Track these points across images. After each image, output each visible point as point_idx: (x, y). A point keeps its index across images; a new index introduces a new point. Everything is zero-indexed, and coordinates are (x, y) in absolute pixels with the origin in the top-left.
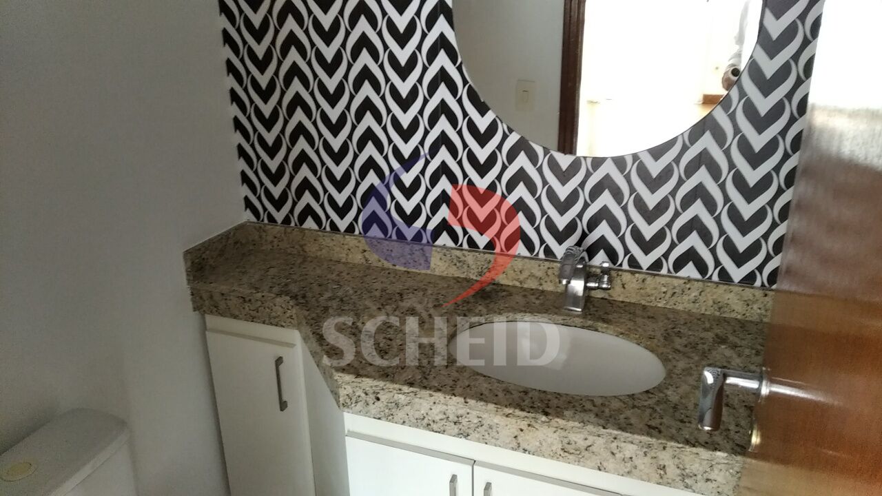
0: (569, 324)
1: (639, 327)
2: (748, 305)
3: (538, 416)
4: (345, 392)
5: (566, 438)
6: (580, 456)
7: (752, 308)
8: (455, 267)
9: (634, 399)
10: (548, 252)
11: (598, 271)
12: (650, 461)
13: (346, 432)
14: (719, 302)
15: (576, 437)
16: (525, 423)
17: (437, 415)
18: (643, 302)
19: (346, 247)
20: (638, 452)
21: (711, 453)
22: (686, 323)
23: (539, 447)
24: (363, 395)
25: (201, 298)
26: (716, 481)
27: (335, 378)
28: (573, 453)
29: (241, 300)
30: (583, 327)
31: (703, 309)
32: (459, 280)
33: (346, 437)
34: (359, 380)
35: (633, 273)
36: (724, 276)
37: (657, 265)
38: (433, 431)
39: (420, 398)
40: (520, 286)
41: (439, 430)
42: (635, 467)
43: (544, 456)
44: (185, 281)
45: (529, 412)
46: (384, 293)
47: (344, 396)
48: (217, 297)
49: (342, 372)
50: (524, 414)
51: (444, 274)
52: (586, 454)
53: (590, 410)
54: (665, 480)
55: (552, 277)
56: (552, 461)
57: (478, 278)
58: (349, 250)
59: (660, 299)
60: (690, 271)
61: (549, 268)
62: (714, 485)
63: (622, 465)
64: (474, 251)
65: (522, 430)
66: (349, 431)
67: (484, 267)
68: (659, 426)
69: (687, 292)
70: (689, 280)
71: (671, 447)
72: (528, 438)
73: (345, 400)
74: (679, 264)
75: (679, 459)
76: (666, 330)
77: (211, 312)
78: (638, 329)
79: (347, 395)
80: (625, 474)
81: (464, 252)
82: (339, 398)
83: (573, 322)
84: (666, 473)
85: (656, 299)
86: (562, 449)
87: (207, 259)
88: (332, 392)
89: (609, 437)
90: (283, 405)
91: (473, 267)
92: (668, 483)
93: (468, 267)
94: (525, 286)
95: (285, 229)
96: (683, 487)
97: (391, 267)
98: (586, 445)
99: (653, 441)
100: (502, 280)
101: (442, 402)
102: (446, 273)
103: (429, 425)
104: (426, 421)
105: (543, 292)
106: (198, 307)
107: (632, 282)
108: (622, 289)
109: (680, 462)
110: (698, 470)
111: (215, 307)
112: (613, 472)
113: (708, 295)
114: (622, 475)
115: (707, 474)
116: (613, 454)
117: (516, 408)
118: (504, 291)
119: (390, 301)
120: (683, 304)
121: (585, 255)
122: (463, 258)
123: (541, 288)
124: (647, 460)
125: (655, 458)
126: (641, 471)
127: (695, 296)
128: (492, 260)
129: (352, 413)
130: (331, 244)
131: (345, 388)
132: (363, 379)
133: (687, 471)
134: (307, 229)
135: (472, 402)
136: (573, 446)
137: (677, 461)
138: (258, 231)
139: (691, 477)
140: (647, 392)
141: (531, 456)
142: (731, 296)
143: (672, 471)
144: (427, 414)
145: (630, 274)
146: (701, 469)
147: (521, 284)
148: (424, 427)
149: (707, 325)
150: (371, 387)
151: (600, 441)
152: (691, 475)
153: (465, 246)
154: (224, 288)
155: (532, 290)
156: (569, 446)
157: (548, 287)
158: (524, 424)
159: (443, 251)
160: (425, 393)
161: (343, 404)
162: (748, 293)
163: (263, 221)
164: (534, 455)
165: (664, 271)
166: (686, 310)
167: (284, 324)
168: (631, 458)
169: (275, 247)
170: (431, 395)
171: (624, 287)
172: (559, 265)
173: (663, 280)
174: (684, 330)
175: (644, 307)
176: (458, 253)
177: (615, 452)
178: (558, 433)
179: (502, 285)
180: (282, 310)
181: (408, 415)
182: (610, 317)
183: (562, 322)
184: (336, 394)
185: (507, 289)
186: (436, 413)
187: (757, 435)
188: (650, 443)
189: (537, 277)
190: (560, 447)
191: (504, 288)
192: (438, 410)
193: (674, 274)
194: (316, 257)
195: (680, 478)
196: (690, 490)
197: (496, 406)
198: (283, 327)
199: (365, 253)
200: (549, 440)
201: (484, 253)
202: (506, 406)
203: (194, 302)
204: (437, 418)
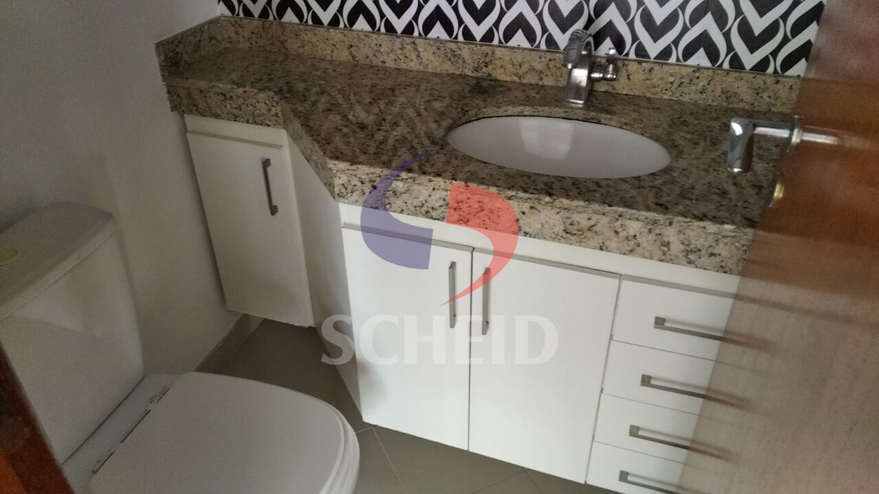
0: (570, 117)
1: (645, 117)
2: (758, 94)
3: (542, 197)
4: (340, 182)
5: (569, 218)
6: (583, 237)
7: (762, 97)
8: (449, 63)
9: (639, 181)
10: (551, 42)
11: (604, 61)
12: (655, 238)
13: (342, 224)
14: (728, 92)
15: (579, 217)
16: (528, 205)
17: (436, 201)
18: (648, 95)
19: (331, 42)
20: (643, 230)
21: (718, 226)
22: (693, 113)
23: (541, 230)
24: (359, 184)
25: (178, 96)
26: (720, 255)
27: (329, 166)
28: (575, 234)
29: (222, 97)
30: (585, 120)
31: (710, 100)
32: (454, 76)
33: (343, 229)
34: (354, 167)
35: (640, 63)
36: (736, 63)
37: (665, 53)
38: (432, 218)
39: (419, 184)
40: (519, 81)
41: (438, 217)
42: (639, 245)
43: (545, 239)
44: (160, 78)
45: (532, 193)
46: (374, 89)
47: (339, 186)
48: (196, 95)
49: (337, 160)
50: (528, 195)
51: (438, 71)
52: (589, 234)
53: (595, 191)
54: (668, 257)
55: (553, 70)
56: (553, 243)
57: (475, 74)
58: (334, 45)
59: (666, 90)
60: (700, 58)
61: (550, 60)
62: (718, 259)
63: (624, 244)
64: (469, 43)
65: (524, 213)
66: (345, 223)
67: (481, 61)
68: (667, 204)
69: (695, 81)
70: (698, 68)
71: (678, 222)
72: (529, 220)
73: (340, 190)
74: (689, 52)
75: (684, 234)
76: (672, 120)
77: (191, 111)
78: (643, 119)
79: (343, 185)
80: (627, 253)
81: (460, 45)
82: (334, 187)
83: (576, 114)
84: (669, 250)
85: (661, 91)
86: (564, 231)
87: (182, 54)
88: (325, 184)
89: (614, 215)
90: (274, 210)
91: (470, 61)
92: (671, 260)
93: (464, 61)
94: (524, 81)
95: (263, 22)
96: (685, 263)
97: (380, 64)
98: (589, 225)
99: (660, 217)
100: (500, 75)
101: (442, 187)
102: (439, 69)
103: (427, 212)
104: (425, 208)
105: (543, 86)
106: (176, 106)
107: (639, 73)
108: (627, 81)
109: (685, 239)
110: (703, 245)
111: (194, 106)
112: (615, 251)
113: (717, 84)
114: (624, 254)
115: (712, 248)
116: (617, 232)
117: (518, 190)
118: (502, 86)
119: (381, 96)
120: (690, 95)
121: (591, 39)
122: (458, 52)
123: (541, 83)
124: (652, 237)
125: (660, 234)
126: (644, 248)
127: (704, 86)
128: (490, 53)
129: (348, 204)
130: (314, 40)
131: (340, 178)
132: (359, 166)
133: (692, 246)
134: (288, 23)
135: (473, 185)
136: (576, 227)
137: (682, 237)
138: (233, 26)
139: (695, 252)
140: (653, 174)
141: (532, 239)
142: (741, 84)
143: (676, 247)
144: (426, 201)
145: (636, 63)
146: (706, 244)
147: (520, 79)
148: (423, 215)
149: (714, 115)
150: (368, 174)
151: (605, 220)
152: (695, 250)
153: (461, 38)
154: (202, 84)
155: (532, 85)
156: (572, 227)
157: (549, 81)
158: (526, 207)
159: (436, 44)
160: (424, 178)
161: (338, 194)
162: (759, 80)
163: (238, 14)
164: (535, 237)
165: (673, 60)
166: (693, 102)
167: (269, 123)
168: (635, 236)
169: (254, 43)
170: (430, 181)
171: (629, 78)
172: (562, 56)
173: (671, 70)
174: (690, 120)
175: (649, 99)
176: (453, 46)
177: (618, 230)
178: (561, 214)
179: (499, 81)
180: (266, 107)
181: (406, 203)
182: (614, 109)
183: (563, 115)
184: (329, 185)
185: (505, 84)
186: (436, 200)
187: (780, 191)
188: (657, 218)
189: (537, 71)
190: (563, 228)
191: (501, 84)
192: (437, 197)
193: (683, 63)
194: (299, 55)
195: (683, 254)
196: (693, 265)
197: (498, 189)
198: (269, 126)
199: (352, 49)
200: (551, 222)
201: (481, 45)
202: (509, 189)
203: (171, 101)
204: (436, 205)
